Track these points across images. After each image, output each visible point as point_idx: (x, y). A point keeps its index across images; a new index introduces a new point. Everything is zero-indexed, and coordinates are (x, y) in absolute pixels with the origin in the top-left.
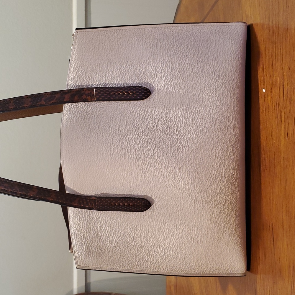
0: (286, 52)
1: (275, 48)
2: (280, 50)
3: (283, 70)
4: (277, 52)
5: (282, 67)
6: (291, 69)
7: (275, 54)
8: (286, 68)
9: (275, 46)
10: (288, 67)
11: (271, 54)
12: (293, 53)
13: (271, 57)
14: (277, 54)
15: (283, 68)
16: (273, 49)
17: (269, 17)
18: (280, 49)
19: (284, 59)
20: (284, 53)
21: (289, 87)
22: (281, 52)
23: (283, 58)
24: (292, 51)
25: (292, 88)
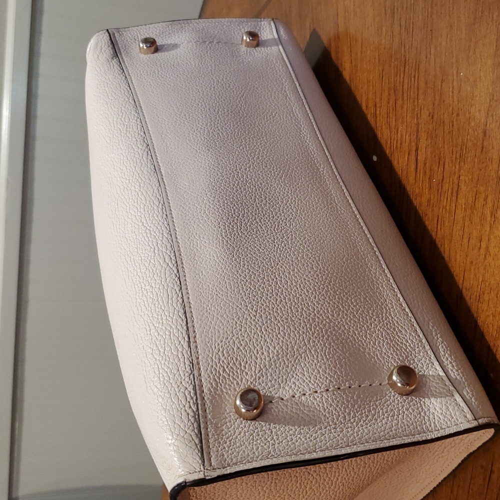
0: (426, 83)
1: (402, 75)
2: (413, 79)
3: (417, 119)
4: (406, 81)
5: (416, 113)
6: (435, 118)
7: (402, 86)
8: (425, 116)
9: (402, 70)
10: (430, 114)
11: (394, 86)
12: (441, 86)
13: (393, 91)
14: (406, 87)
15: (419, 115)
16: (398, 76)
17: (394, 13)
18: (414, 77)
19: (421, 97)
20: (422, 84)
21: (429, 153)
22: (416, 82)
23: (420, 95)
24: (441, 81)
25: (435, 157)
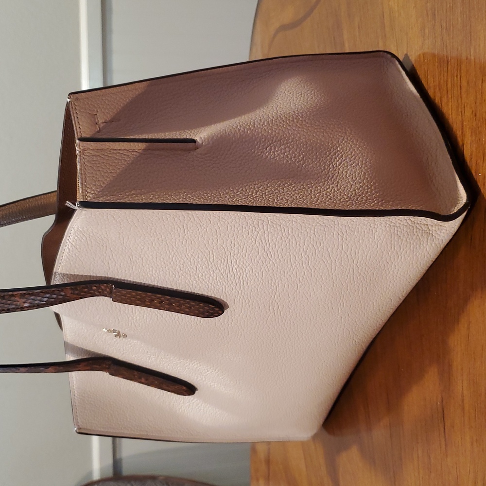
0: (468, 83)
1: (445, 74)
2: (455, 78)
3: (461, 116)
4: (449, 80)
5: (460, 111)
6: (478, 115)
7: (445, 85)
8: (468, 113)
9: (445, 69)
10: (472, 112)
11: (439, 84)
12: (482, 86)
13: (438, 89)
14: (449, 85)
15: (463, 113)
16: (442, 75)
17: (435, 15)
18: (457, 76)
19: (464, 96)
20: (464, 83)
21: (474, 149)
22: (459, 81)
23: (463, 93)
24: (481, 81)
25: (479, 152)
